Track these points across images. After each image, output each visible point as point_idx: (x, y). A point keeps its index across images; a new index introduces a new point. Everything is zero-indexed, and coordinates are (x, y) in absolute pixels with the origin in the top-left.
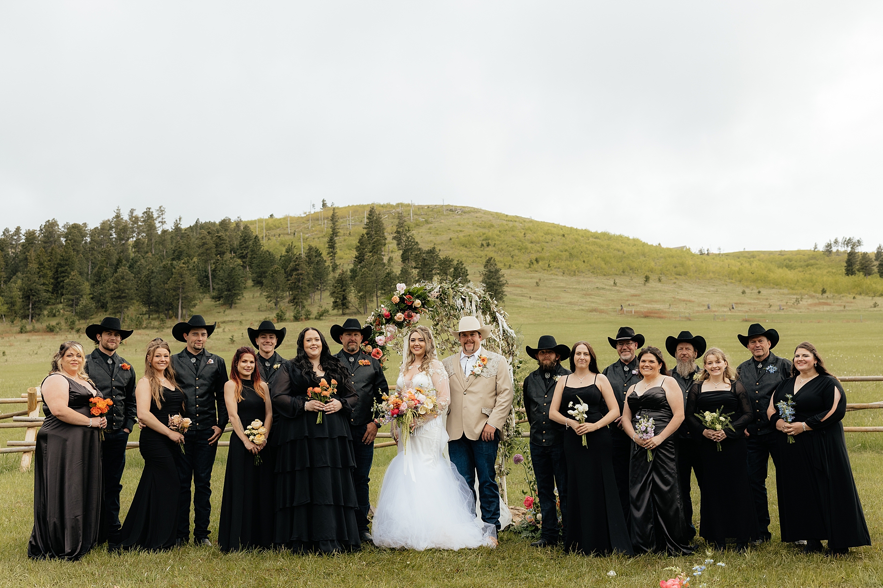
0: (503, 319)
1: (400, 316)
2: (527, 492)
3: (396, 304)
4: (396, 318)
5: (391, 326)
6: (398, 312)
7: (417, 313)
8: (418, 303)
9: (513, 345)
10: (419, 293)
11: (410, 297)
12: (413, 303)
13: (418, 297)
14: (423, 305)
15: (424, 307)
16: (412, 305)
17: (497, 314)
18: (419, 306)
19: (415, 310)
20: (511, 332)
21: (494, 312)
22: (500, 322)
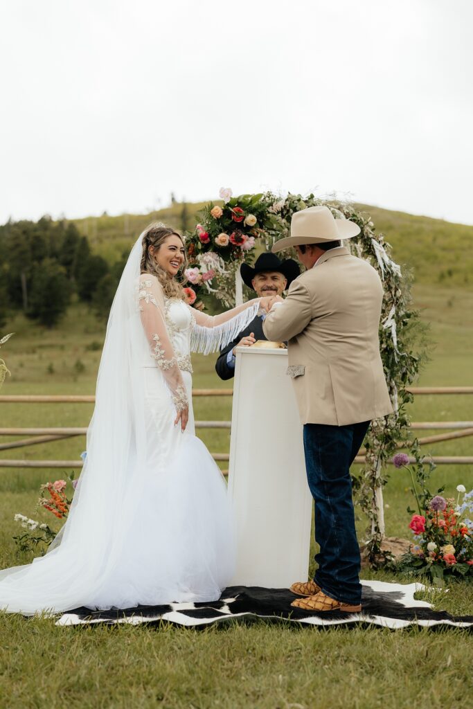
0: (382, 249)
1: (223, 239)
2: (414, 512)
3: (219, 220)
4: (217, 240)
5: (210, 255)
6: (221, 232)
7: (250, 236)
8: (251, 219)
9: (396, 290)
10: (254, 205)
11: (239, 211)
12: (244, 219)
13: (252, 212)
14: (261, 224)
15: (261, 228)
16: (242, 223)
17: (374, 242)
18: (252, 224)
19: (248, 230)
20: (396, 268)
21: (369, 239)
22: (378, 254)
